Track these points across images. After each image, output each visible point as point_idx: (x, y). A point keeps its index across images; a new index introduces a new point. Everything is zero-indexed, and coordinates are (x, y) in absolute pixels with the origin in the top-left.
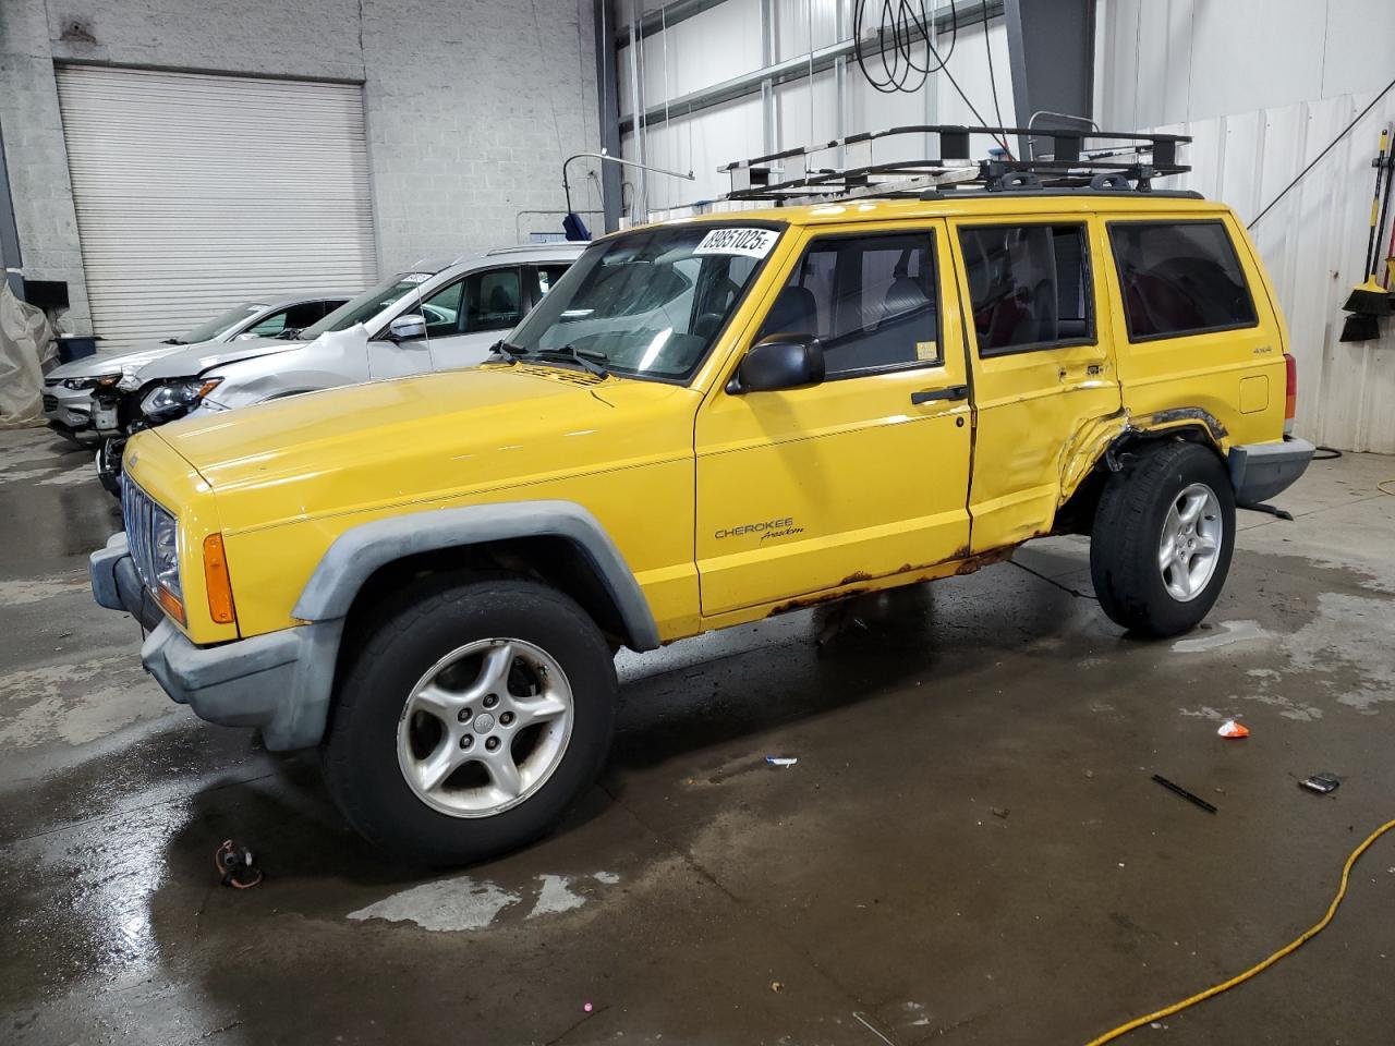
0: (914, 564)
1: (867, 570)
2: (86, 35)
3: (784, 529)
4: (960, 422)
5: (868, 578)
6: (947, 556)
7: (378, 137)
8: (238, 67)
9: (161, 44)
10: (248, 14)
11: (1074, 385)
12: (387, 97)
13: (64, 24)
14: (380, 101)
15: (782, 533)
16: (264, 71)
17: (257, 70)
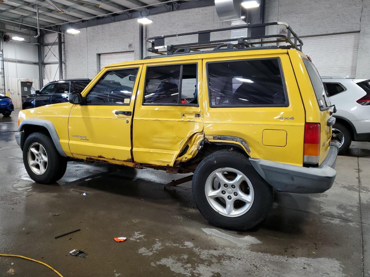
0: (116, 158)
1: (104, 156)
2: (285, 32)
3: (85, 139)
4: (128, 122)
5: (104, 158)
6: (125, 160)
7: (361, 47)
8: (320, 33)
9: (302, 31)
10: (326, 18)
11: (188, 120)
12: (366, 35)
13: (280, 30)
14: (364, 36)
15: (84, 139)
16: (327, 33)
17: (325, 33)
